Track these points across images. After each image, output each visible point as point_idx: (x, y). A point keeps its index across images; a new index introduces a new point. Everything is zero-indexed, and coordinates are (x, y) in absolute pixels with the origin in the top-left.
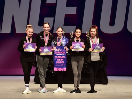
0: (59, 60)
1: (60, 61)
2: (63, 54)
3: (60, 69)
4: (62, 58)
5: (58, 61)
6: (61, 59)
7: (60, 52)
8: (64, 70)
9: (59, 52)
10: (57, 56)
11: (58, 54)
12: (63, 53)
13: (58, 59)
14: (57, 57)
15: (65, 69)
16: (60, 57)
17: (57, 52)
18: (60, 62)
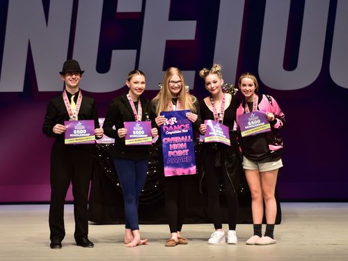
0: (175, 146)
1: (177, 150)
2: (184, 131)
3: (180, 172)
4: (183, 142)
5: (173, 150)
6: (181, 145)
7: (175, 126)
8: (190, 171)
9: (173, 126)
10: (170, 136)
11: (171, 133)
12: (183, 128)
13: (172, 144)
14: (168, 139)
15: (193, 170)
16: (176, 139)
17: (169, 126)
18: (179, 153)
